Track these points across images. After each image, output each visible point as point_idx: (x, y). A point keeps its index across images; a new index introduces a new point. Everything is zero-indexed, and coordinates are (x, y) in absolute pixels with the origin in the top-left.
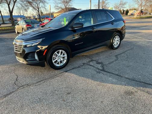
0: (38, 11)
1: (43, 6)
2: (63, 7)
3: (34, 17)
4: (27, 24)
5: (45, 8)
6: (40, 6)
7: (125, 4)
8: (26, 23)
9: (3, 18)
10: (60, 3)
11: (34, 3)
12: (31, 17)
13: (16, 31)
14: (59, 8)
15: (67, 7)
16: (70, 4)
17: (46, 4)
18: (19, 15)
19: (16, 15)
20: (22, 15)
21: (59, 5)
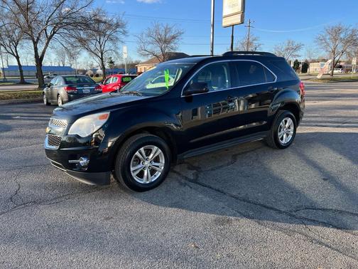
0: (102, 59)
1: (113, 48)
2: (158, 51)
3: (94, 70)
4: (67, 85)
5: (117, 53)
6: (106, 48)
7: (298, 48)
8: (66, 82)
9: (21, 71)
10: (150, 43)
11: (94, 42)
12: (86, 71)
13: (45, 100)
14: (147, 53)
15: (167, 51)
16: (172, 44)
17: (119, 44)
18: (61, 65)
19: (53, 65)
20: (69, 65)
21: (149, 47)
